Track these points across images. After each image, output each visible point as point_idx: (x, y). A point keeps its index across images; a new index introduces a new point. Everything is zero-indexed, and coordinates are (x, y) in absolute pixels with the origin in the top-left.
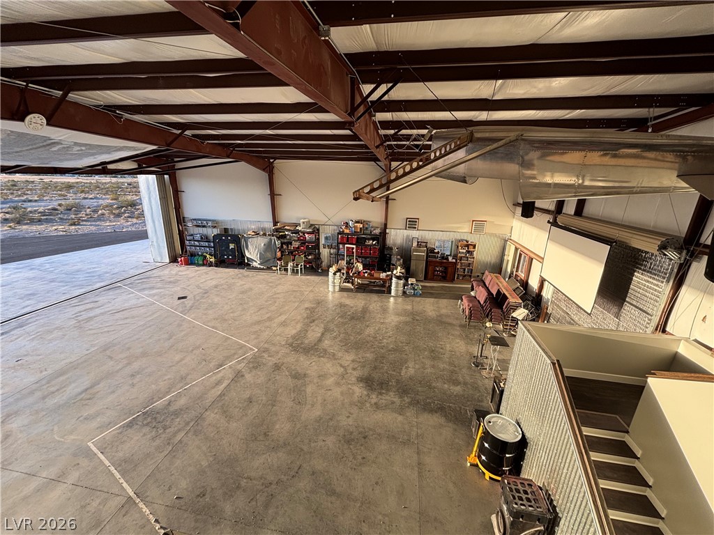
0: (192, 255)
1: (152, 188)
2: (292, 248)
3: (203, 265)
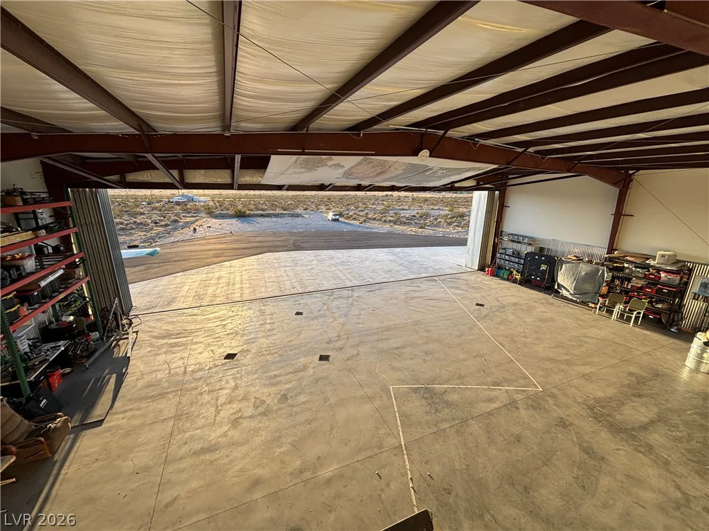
0: (500, 268)
1: (482, 204)
2: (629, 287)
3: (508, 280)
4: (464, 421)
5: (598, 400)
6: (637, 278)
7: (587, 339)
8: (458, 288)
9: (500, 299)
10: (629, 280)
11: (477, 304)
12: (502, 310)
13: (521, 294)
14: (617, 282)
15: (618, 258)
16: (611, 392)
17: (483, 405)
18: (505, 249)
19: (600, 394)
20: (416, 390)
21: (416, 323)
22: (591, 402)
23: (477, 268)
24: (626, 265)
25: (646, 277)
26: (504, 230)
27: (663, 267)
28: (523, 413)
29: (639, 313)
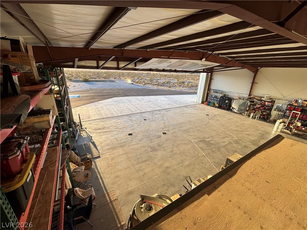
0: (209, 102)
1: (204, 78)
2: (255, 107)
3: (213, 106)
4: (219, 148)
5: (253, 140)
6: (258, 104)
7: (245, 124)
8: (198, 110)
9: (213, 113)
10: (255, 105)
11: (206, 115)
12: (215, 116)
13: (219, 111)
14: (251, 106)
15: (252, 98)
16: (256, 138)
17: (222, 144)
18: (211, 95)
19: (253, 139)
20: (200, 141)
21: (190, 121)
22: (252, 141)
23: (201, 103)
24: (255, 100)
25: (261, 104)
26: (211, 88)
27: (267, 100)
28: (234, 145)
29: (258, 116)
